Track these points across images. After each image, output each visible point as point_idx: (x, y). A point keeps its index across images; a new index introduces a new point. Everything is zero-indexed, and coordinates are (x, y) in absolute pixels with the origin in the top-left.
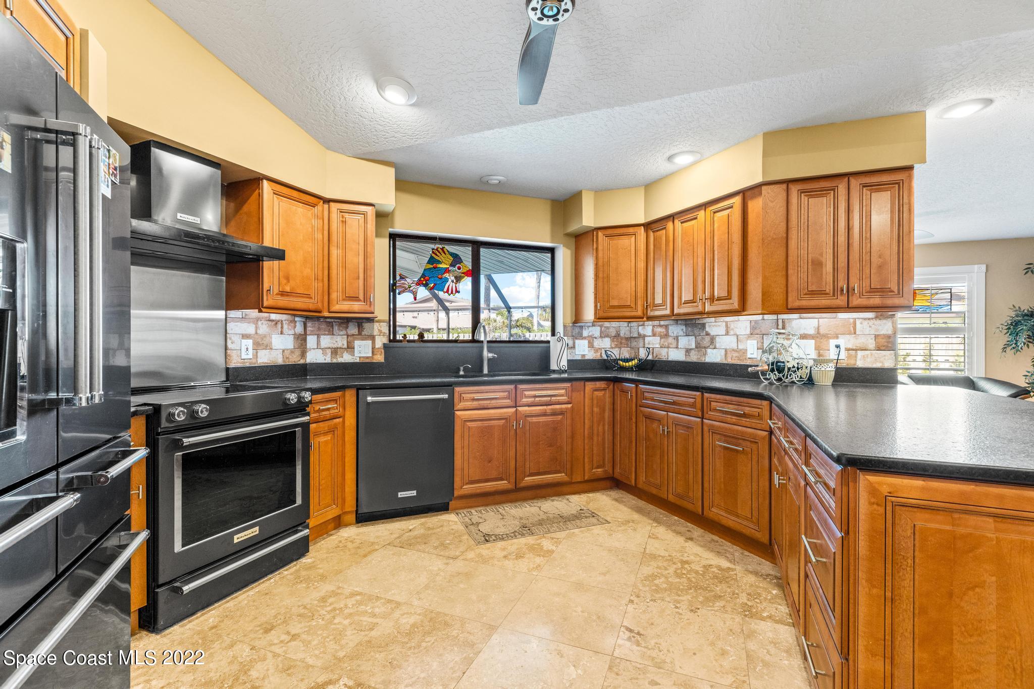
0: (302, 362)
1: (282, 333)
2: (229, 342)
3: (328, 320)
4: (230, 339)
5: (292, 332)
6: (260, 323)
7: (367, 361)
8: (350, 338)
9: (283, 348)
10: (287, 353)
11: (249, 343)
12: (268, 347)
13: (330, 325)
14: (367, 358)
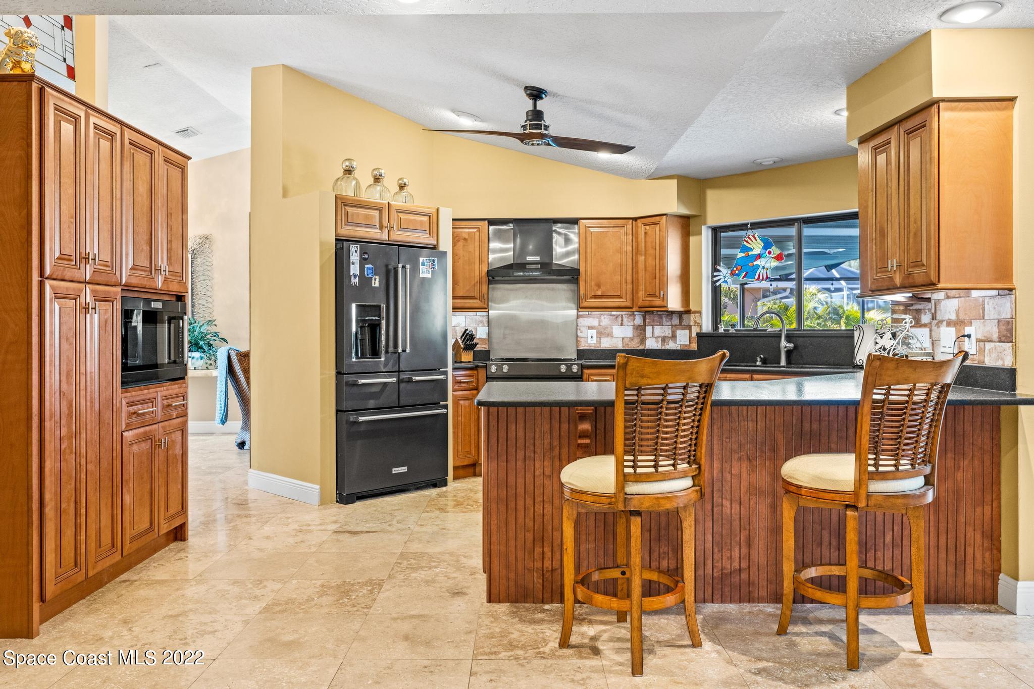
0: (641, 347)
1: (622, 325)
2: (579, 332)
3: (659, 313)
4: (580, 329)
5: (632, 323)
6: (602, 317)
7: (686, 348)
8: (674, 328)
9: (623, 336)
10: (626, 341)
11: (594, 332)
12: (610, 335)
13: (661, 317)
14: (686, 345)
